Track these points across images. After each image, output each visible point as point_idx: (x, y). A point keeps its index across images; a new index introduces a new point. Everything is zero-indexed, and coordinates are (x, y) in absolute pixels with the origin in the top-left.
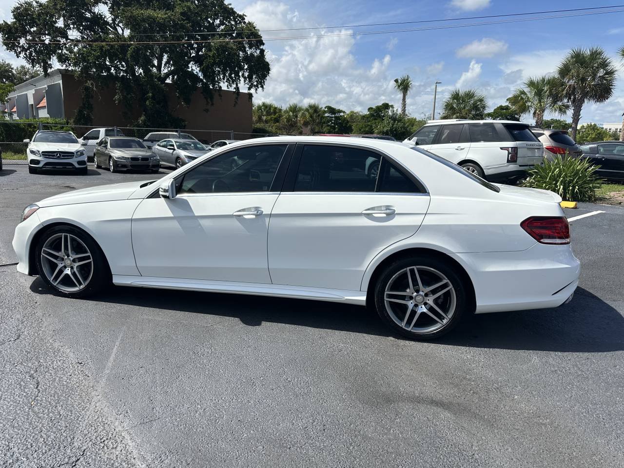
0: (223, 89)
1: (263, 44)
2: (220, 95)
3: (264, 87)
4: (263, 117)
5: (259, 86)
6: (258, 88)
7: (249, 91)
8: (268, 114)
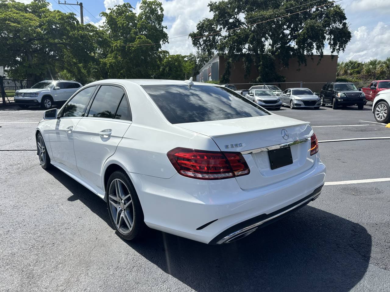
0: (314, 54)
1: (346, 19)
2: (312, 59)
3: (345, 49)
4: (348, 71)
5: (341, 49)
6: (340, 50)
7: (332, 54)
8: (353, 68)
